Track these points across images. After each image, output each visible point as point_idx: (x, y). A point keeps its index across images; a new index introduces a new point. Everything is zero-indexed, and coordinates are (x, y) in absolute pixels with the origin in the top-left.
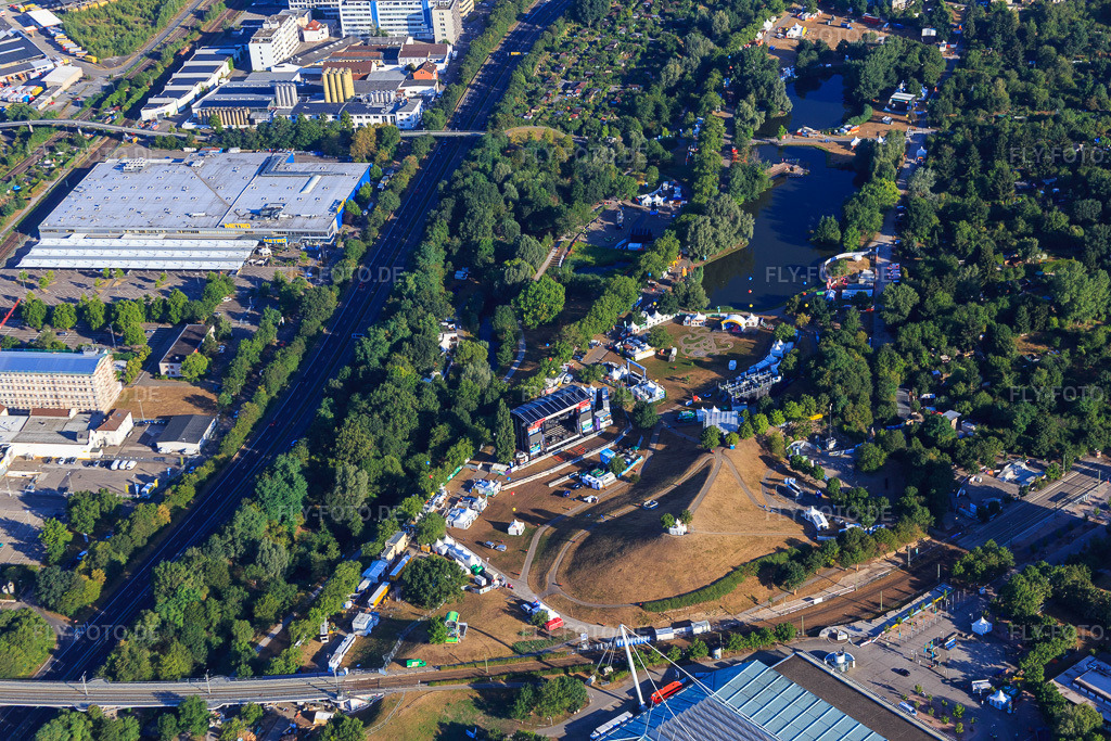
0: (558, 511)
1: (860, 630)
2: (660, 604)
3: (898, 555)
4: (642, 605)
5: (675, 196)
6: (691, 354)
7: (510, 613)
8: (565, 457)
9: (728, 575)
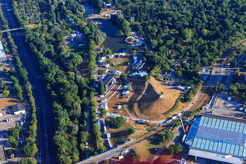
0: (124, 101)
1: (208, 106)
2: (168, 112)
3: (200, 91)
4: (164, 114)
5: (78, 33)
6: (117, 64)
7: (137, 124)
8: (114, 90)
9: (176, 103)
